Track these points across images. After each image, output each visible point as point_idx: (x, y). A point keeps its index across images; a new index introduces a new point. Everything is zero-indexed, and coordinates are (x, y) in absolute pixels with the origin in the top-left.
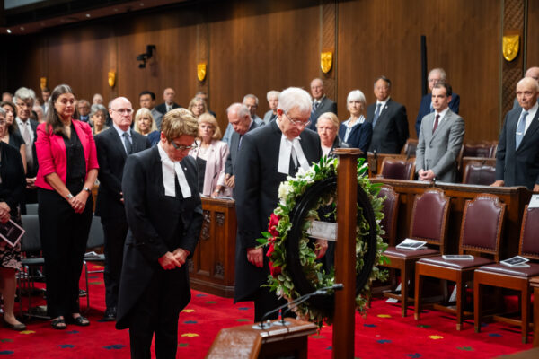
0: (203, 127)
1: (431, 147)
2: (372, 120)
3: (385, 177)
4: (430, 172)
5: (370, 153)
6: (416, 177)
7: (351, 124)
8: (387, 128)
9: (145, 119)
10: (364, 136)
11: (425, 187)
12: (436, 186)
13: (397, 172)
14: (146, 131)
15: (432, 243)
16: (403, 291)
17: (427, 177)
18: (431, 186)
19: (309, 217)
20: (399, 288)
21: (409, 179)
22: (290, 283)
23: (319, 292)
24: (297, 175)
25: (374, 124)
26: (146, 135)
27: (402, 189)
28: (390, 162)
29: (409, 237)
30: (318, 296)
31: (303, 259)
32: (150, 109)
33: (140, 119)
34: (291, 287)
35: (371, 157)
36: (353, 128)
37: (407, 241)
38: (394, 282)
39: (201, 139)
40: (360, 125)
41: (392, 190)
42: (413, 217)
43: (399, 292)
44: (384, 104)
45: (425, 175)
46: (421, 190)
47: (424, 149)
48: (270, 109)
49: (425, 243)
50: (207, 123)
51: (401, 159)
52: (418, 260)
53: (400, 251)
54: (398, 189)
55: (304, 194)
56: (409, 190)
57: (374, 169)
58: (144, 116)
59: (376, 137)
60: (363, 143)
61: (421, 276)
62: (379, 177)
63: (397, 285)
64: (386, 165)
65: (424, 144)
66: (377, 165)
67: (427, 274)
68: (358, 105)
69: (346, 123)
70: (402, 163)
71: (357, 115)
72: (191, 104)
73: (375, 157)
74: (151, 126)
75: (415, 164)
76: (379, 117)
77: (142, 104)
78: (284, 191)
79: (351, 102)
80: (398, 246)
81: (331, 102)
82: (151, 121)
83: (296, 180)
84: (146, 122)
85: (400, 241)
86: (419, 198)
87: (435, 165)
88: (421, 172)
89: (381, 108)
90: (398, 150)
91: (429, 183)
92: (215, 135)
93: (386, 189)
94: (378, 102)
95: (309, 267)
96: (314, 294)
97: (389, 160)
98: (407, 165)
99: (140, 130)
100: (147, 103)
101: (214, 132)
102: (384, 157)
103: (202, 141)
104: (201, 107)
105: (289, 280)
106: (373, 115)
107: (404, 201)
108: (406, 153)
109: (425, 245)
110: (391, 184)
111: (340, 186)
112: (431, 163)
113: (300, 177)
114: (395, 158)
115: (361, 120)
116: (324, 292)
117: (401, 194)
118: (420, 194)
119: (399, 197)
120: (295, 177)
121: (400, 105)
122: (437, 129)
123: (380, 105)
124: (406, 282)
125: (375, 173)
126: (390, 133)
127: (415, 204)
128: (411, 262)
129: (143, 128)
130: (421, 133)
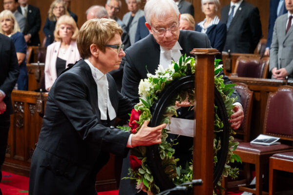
0: (63, 28)
1: (284, 47)
2: (227, 22)
3: (239, 76)
4: (283, 70)
5: (224, 53)
6: (269, 75)
7: (206, 25)
8: (241, 29)
9: (8, 20)
10: (219, 36)
11: (278, 85)
12: (289, 84)
13: (250, 71)
14: (9, 32)
15: (285, 139)
16: (258, 186)
17: (280, 75)
18: (283, 84)
19: (168, 113)
20: (254, 182)
21: (262, 77)
22: (150, 176)
23: (179, 187)
24: (157, 72)
25: (228, 25)
26: (10, 36)
27: (255, 87)
28: (244, 61)
29: (262, 133)
30: (178, 191)
31: (162, 153)
32: (13, 11)
33: (3, 21)
34: (151, 180)
35: (226, 56)
36: (208, 29)
37: (261, 137)
38: (249, 176)
39: (61, 39)
40: (214, 27)
41: (246, 88)
42: (266, 114)
43: (253, 186)
44: (237, 5)
45: (278, 73)
46: (275, 88)
47: (277, 48)
48: (129, 11)
49: (278, 139)
50: (66, 24)
51: (255, 58)
52: (271, 155)
53: (254, 147)
54: (251, 87)
55: (163, 91)
56: (263, 88)
57: (229, 68)
58: (6, 17)
59: (230, 37)
60: (217, 43)
61: (274, 170)
62: (234, 76)
63: (252, 179)
64: (240, 64)
65: (277, 43)
66: (232, 64)
67: (281, 169)
68: (211, 6)
69: (201, 24)
70: (256, 62)
71: (212, 16)
72: (52, 6)
73: (230, 56)
74: (13, 27)
75: (268, 62)
76: (234, 19)
77: (5, 6)
78: (145, 88)
79: (205, 4)
80: (252, 142)
81: (188, 4)
82: (13, 22)
83: (156, 76)
84: (8, 23)
85: (254, 136)
86: (272, 96)
87: (288, 64)
88: (275, 71)
89: (235, 10)
90: (252, 49)
91: (282, 81)
92: (74, 36)
93: (240, 87)
94: (232, 4)
95: (168, 162)
96: (174, 189)
97: (243, 59)
98: (260, 64)
99: (3, 31)
100: (11, 5)
101: (73, 33)
102: (238, 56)
103: (62, 42)
104: (62, 9)
105: (149, 173)
106: (227, 17)
107: (258, 98)
108: (260, 53)
109: (278, 141)
110: (245, 82)
111: (198, 85)
112: (285, 62)
113: (160, 74)
114: (248, 57)
115: (216, 21)
116: (184, 188)
117: (255, 92)
118: (273, 92)
119: (254, 95)
120: (154, 74)
121: (254, 7)
122: (290, 30)
123: (234, 7)
124: (261, 176)
125: (229, 71)
126: (243, 33)
127: (269, 102)
128: (265, 157)
129: (6, 29)
130: (274, 33)
